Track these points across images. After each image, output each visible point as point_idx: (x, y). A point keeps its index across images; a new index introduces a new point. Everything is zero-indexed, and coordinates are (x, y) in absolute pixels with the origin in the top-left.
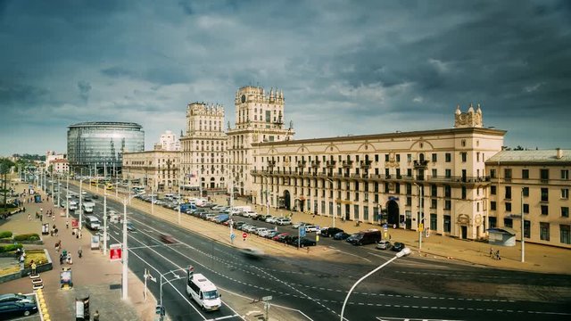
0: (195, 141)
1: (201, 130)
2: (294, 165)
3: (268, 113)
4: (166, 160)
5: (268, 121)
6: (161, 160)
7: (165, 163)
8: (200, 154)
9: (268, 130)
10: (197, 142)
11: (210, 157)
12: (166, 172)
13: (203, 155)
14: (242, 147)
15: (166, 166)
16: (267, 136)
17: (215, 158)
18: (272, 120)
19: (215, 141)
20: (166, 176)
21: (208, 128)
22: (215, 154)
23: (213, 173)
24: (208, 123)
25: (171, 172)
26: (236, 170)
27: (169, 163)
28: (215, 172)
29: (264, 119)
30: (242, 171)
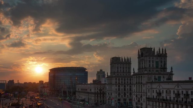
0: (115, 78)
1: (118, 72)
2: (173, 96)
3: (157, 62)
4: (99, 88)
5: (157, 67)
6: (96, 89)
7: (98, 90)
8: (117, 86)
9: (157, 73)
10: (116, 79)
11: (123, 88)
12: (99, 95)
13: (119, 86)
14: (141, 83)
15: (99, 92)
16: (157, 76)
17: (127, 88)
18: (160, 66)
19: (126, 78)
20: (99, 98)
21: (122, 71)
22: (126, 86)
23: (125, 96)
24: (122, 68)
25: (102, 95)
26: (138, 96)
27: (100, 90)
28: (126, 96)
29: (155, 66)
30: (141, 97)
